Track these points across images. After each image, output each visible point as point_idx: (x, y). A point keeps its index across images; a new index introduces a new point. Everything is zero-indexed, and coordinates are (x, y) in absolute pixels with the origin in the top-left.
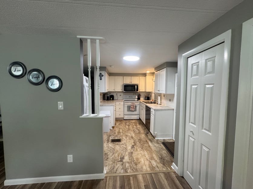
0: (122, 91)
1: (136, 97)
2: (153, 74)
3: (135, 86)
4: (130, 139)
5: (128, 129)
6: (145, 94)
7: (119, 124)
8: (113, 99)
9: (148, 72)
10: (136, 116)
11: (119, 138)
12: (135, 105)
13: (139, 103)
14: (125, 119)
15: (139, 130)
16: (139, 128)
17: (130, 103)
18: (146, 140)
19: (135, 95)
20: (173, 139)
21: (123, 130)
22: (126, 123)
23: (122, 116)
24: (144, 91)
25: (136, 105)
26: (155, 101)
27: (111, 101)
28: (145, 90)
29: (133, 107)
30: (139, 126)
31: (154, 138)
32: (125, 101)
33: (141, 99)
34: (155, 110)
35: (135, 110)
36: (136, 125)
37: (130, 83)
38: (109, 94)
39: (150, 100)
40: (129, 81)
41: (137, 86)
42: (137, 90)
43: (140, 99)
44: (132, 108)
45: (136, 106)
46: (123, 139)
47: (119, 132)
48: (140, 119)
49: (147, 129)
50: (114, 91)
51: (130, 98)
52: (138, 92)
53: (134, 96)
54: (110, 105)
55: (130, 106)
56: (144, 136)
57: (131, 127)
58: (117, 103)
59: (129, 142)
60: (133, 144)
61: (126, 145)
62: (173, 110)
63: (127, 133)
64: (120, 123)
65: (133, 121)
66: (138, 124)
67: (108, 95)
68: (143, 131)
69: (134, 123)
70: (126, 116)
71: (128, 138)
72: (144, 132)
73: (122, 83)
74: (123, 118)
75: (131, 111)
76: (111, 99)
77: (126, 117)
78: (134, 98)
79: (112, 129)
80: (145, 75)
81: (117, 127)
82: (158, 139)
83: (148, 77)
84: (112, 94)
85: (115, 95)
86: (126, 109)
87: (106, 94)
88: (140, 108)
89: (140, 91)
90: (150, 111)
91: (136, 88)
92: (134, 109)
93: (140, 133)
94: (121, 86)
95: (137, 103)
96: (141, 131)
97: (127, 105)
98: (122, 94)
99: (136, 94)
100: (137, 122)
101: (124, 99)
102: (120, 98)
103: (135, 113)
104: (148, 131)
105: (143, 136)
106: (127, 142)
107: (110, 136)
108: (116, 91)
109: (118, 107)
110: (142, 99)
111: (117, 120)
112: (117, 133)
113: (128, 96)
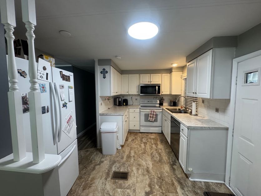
0: (138, 93)
1: (157, 102)
2: (182, 68)
3: (156, 87)
4: (144, 175)
5: (143, 151)
6: (169, 97)
7: (132, 140)
8: (127, 104)
9: (175, 65)
10: (157, 129)
11: (126, 171)
12: (155, 113)
13: (161, 111)
14: (141, 132)
15: (160, 154)
16: (161, 149)
17: (149, 111)
18: (172, 181)
19: (156, 99)
20: (224, 184)
21: (135, 153)
22: (143, 138)
23: (137, 128)
24: (169, 94)
25: (157, 113)
26: (186, 108)
27: (125, 106)
28: (171, 91)
29: (152, 116)
30: (160, 146)
31: (187, 177)
32: (141, 108)
33: (164, 104)
34: (189, 128)
35: (156, 120)
36: (156, 144)
37: (149, 83)
38: (121, 97)
39: (178, 106)
40: (146, 80)
41: (159, 87)
42: (159, 92)
43: (162, 105)
44: (150, 117)
45: (156, 115)
46: (132, 174)
47: (129, 157)
48: (162, 133)
49: (173, 153)
50: (128, 94)
51: (148, 103)
52: (160, 95)
53: (154, 100)
54: (118, 114)
55: (149, 114)
56: (168, 170)
57: (148, 146)
58: (131, 110)
59: (142, 181)
60: (148, 189)
61: (134, 191)
62: (227, 129)
63: (140, 160)
64: (134, 138)
65: (153, 136)
66: (159, 143)
67: (120, 99)
68: (166, 158)
69: (153, 139)
70: (143, 128)
71: (140, 172)
72: (169, 159)
73: (138, 84)
74: (139, 130)
75: (150, 121)
76: (124, 104)
77: (143, 130)
78: (154, 102)
79: (120, 148)
80: (170, 71)
81: (128, 146)
82: (195, 181)
83: (174, 74)
84: (125, 98)
85: (129, 99)
86: (143, 118)
87: (117, 98)
88: (163, 117)
89: (163, 93)
90: (180, 127)
91: (157, 89)
92: (154, 119)
93: (160, 161)
94: (137, 87)
95: (158, 111)
96: (164, 158)
97: (144, 113)
98: (138, 98)
99: (157, 97)
100: (158, 137)
101: (141, 105)
102: (136, 103)
103: (155, 124)
104: (174, 158)
105: (166, 168)
106: (137, 182)
107: (114, 162)
108: (130, 93)
109: (132, 115)
110: (166, 105)
111: (131, 132)
112: (125, 159)
113: (146, 100)
